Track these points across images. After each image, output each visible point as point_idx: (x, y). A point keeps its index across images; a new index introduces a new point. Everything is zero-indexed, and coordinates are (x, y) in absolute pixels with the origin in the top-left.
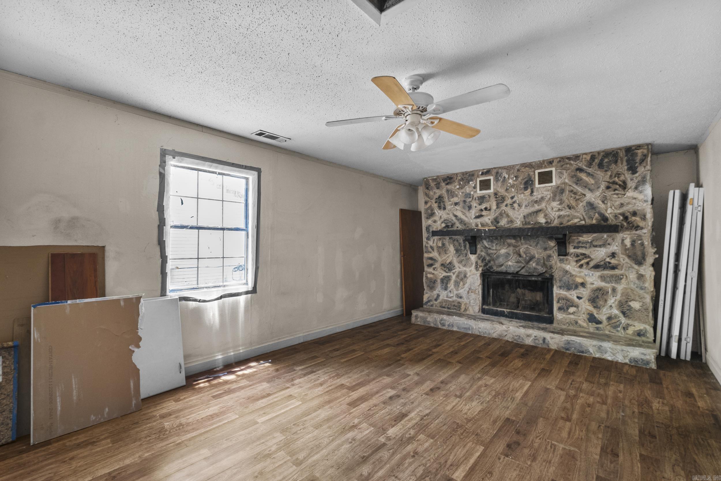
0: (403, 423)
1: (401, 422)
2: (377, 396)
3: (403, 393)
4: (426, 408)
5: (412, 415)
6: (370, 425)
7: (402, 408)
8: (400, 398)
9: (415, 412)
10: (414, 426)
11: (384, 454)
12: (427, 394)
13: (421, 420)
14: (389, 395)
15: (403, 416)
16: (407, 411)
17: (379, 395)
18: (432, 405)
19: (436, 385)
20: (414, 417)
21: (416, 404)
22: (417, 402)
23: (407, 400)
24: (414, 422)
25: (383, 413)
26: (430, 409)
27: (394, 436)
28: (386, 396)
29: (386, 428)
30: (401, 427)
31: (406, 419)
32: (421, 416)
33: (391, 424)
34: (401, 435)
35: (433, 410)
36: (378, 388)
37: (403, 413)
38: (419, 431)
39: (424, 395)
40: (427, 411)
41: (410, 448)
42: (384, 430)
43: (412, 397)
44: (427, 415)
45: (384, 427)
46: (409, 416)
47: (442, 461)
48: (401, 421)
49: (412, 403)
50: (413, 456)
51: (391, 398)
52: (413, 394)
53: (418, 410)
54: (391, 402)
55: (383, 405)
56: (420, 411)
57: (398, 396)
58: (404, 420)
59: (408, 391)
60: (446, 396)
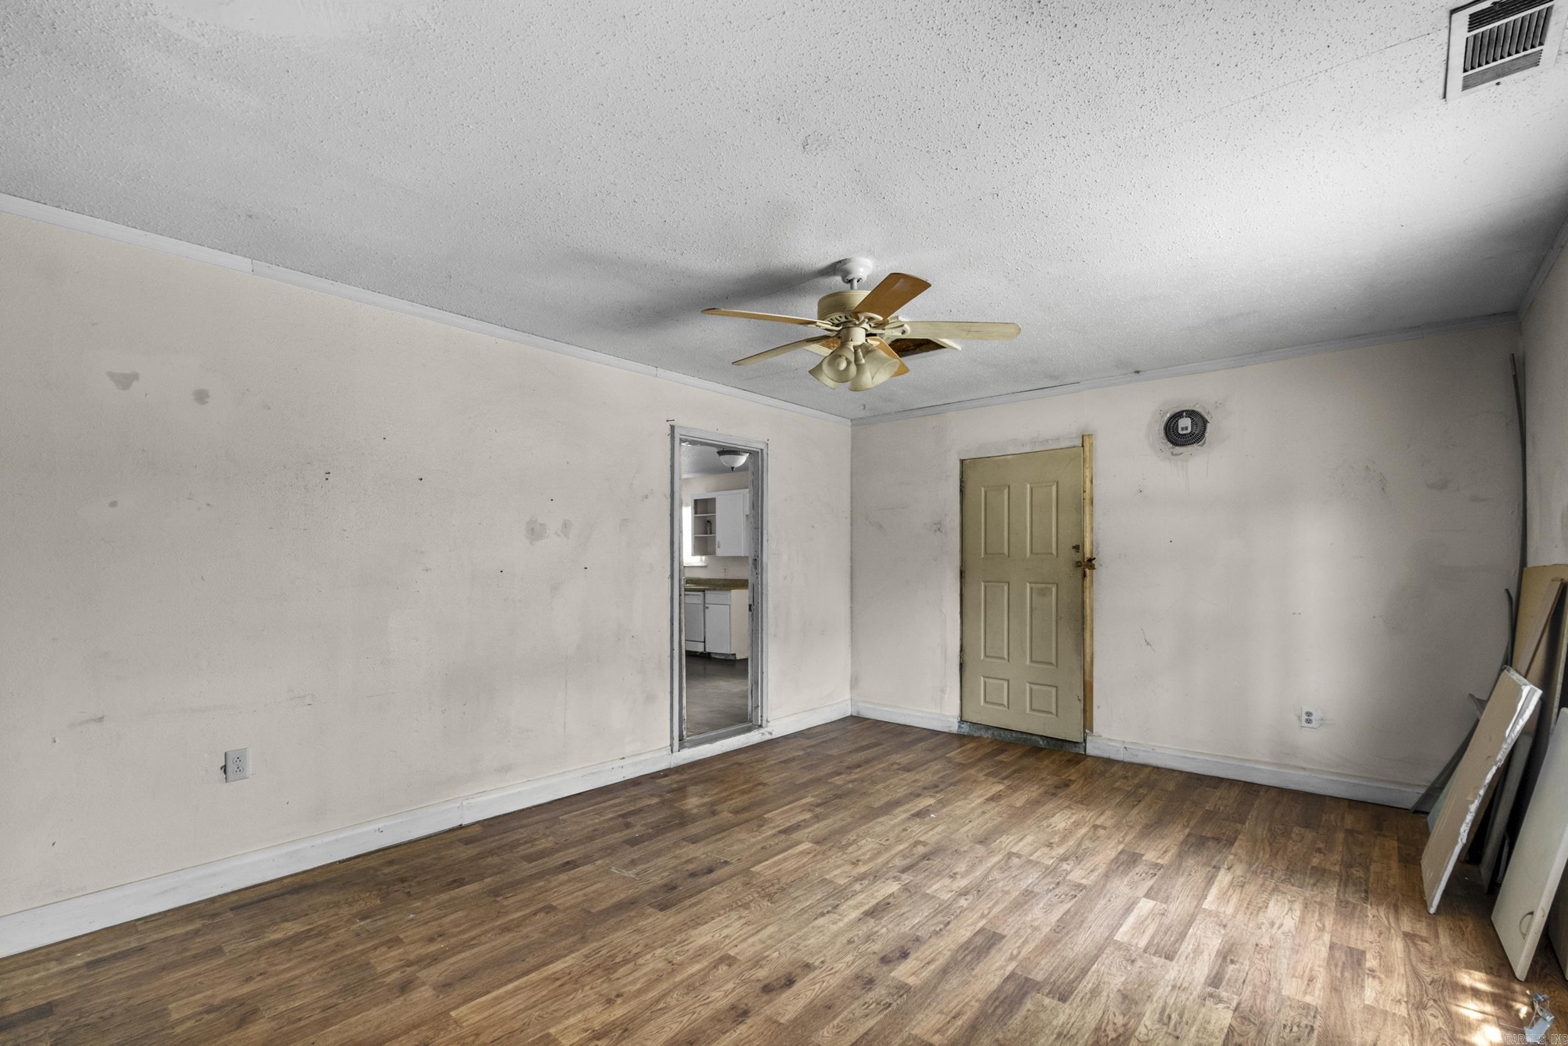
0: (874, 900)
1: (876, 901)
2: (941, 962)
3: (872, 971)
4: (820, 930)
5: (854, 915)
6: (935, 897)
7: (876, 929)
8: (881, 955)
9: (846, 920)
10: (852, 896)
11: (899, 862)
12: (808, 967)
13: (838, 905)
14: (909, 965)
15: (873, 912)
16: (865, 923)
17: (937, 963)
18: (805, 938)
19: (768, 1003)
20: (851, 910)
21: (843, 940)
22: (838, 945)
23: (863, 948)
24: (850, 902)
25: (915, 919)
26: (813, 928)
27: (888, 881)
28: (917, 959)
29: (903, 892)
30: (876, 894)
31: (866, 908)
32: (835, 913)
33: (895, 898)
34: (877, 883)
35: (807, 925)
36: (947, 987)
37: (873, 918)
38: (845, 889)
39: (817, 963)
40: (821, 921)
41: (862, 869)
42: (906, 888)
43: (849, 958)
44: (822, 915)
45: (908, 894)
46: (862, 911)
47: (819, 857)
48: (877, 904)
49: (850, 942)
50: (858, 861)
51: (904, 955)
52: (844, 967)
53: (841, 924)
54: (903, 943)
55: (919, 934)
56: (834, 923)
57: (885, 960)
58: (871, 904)
59: (857, 977)
60: (757, 962)
